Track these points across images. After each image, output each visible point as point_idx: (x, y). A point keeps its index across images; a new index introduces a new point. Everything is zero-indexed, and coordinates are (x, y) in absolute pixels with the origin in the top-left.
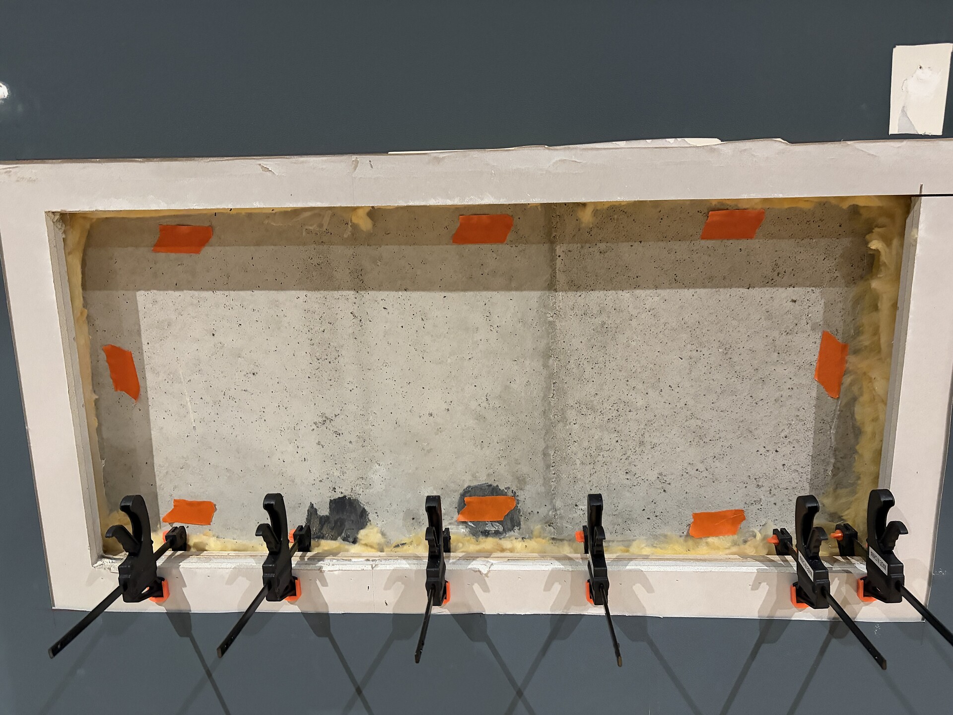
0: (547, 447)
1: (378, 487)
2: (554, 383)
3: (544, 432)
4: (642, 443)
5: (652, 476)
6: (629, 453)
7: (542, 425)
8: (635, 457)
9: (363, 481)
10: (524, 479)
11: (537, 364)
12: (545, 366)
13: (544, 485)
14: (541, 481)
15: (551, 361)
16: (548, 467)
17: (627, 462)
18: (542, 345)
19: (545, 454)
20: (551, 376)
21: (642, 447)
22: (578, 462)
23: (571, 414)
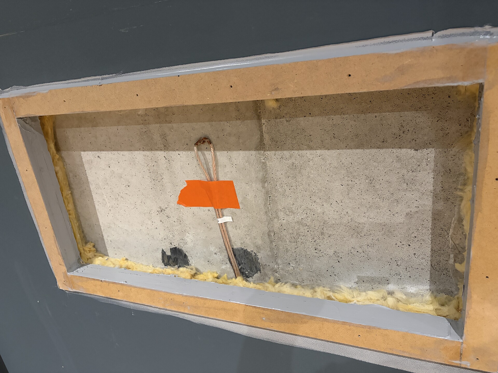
0: (270, 231)
1: (190, 245)
2: (270, 197)
3: (267, 223)
4: (322, 234)
5: (331, 252)
6: (316, 238)
7: (265, 219)
8: (320, 241)
9: (183, 241)
10: (260, 247)
11: (259, 186)
12: (263, 187)
13: (270, 251)
14: (269, 249)
15: (266, 185)
16: (271, 242)
17: (315, 243)
18: (260, 175)
19: (269, 235)
20: (267, 193)
21: (322, 236)
22: (288, 241)
23: (281, 214)
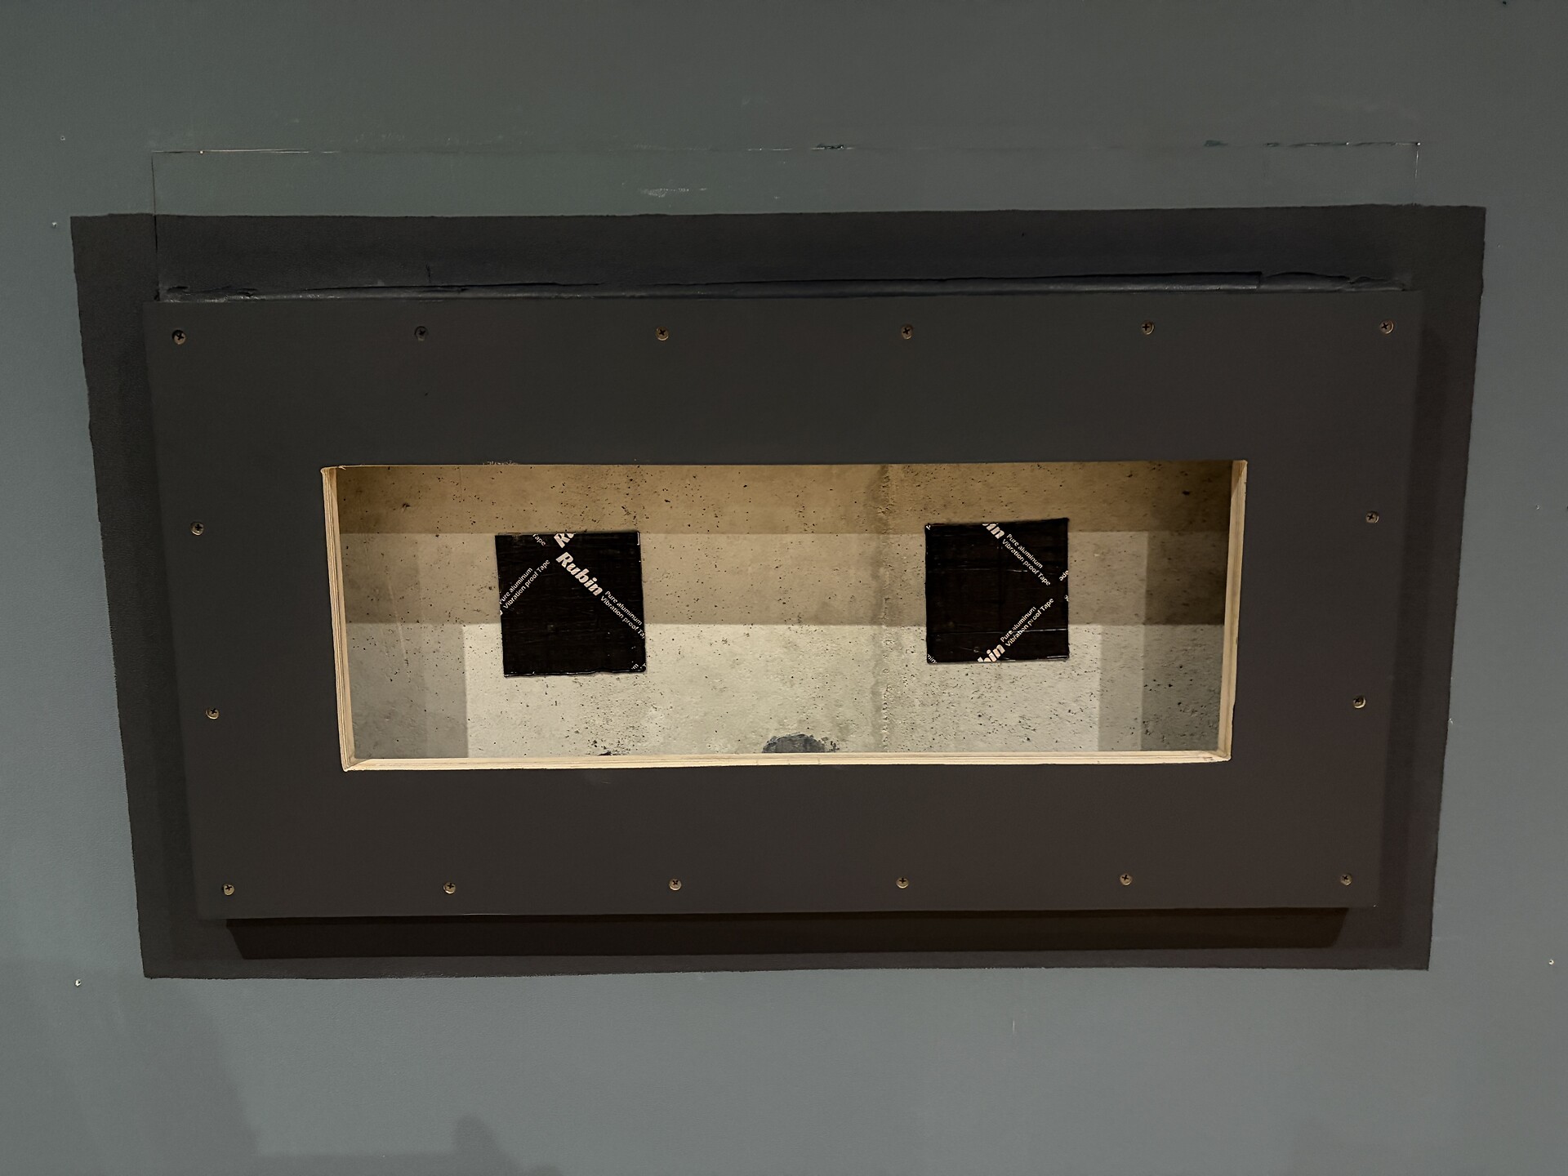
0: (877, 683)
1: (654, 740)
2: (886, 599)
3: (873, 663)
5: (1013, 719)
6: (983, 689)
7: (870, 653)
8: (991, 695)
9: (634, 732)
11: (864, 574)
12: (875, 576)
13: (873, 734)
16: (878, 709)
17: (980, 701)
18: (870, 550)
19: (875, 693)
20: (882, 589)
21: (998, 682)
22: (917, 702)
23: (908, 640)
